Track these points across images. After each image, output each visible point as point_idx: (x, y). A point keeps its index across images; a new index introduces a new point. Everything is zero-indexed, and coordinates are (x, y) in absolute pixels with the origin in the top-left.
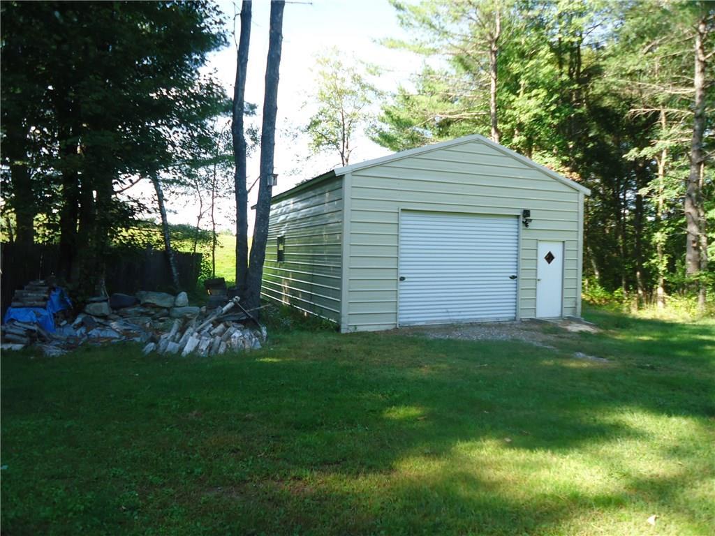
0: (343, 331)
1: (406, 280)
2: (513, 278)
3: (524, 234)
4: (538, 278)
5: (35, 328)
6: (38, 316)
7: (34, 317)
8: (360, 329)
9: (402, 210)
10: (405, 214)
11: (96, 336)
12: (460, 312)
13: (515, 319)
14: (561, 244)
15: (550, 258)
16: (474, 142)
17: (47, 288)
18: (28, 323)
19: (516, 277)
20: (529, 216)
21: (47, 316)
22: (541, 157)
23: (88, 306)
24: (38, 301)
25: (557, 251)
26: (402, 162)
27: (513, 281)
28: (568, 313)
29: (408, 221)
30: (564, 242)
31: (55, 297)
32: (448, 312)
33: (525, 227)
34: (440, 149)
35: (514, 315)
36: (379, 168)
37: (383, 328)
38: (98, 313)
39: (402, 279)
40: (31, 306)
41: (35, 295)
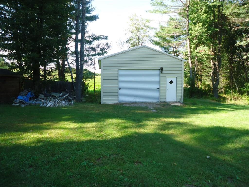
0: (101, 104)
1: (121, 89)
2: (158, 89)
3: (162, 75)
4: (167, 89)
5: (22, 101)
6: (24, 98)
7: (23, 98)
8: (106, 103)
9: (119, 69)
10: (120, 70)
11: (37, 103)
12: (139, 99)
13: (159, 102)
14: (176, 78)
15: (171, 82)
16: (143, 48)
17: (28, 91)
18: (21, 100)
19: (159, 88)
20: (163, 69)
21: (26, 98)
22: (203, 47)
23: (39, 96)
24: (24, 94)
25: (174, 80)
26: (119, 55)
27: (158, 90)
28: (178, 100)
29: (121, 72)
30: (177, 77)
31: (29, 94)
32: (135, 99)
33: (161, 73)
34: (131, 50)
35: (159, 100)
36: (112, 57)
37: (114, 103)
38: (41, 98)
39: (120, 89)
40: (23, 96)
41: (24, 93)
